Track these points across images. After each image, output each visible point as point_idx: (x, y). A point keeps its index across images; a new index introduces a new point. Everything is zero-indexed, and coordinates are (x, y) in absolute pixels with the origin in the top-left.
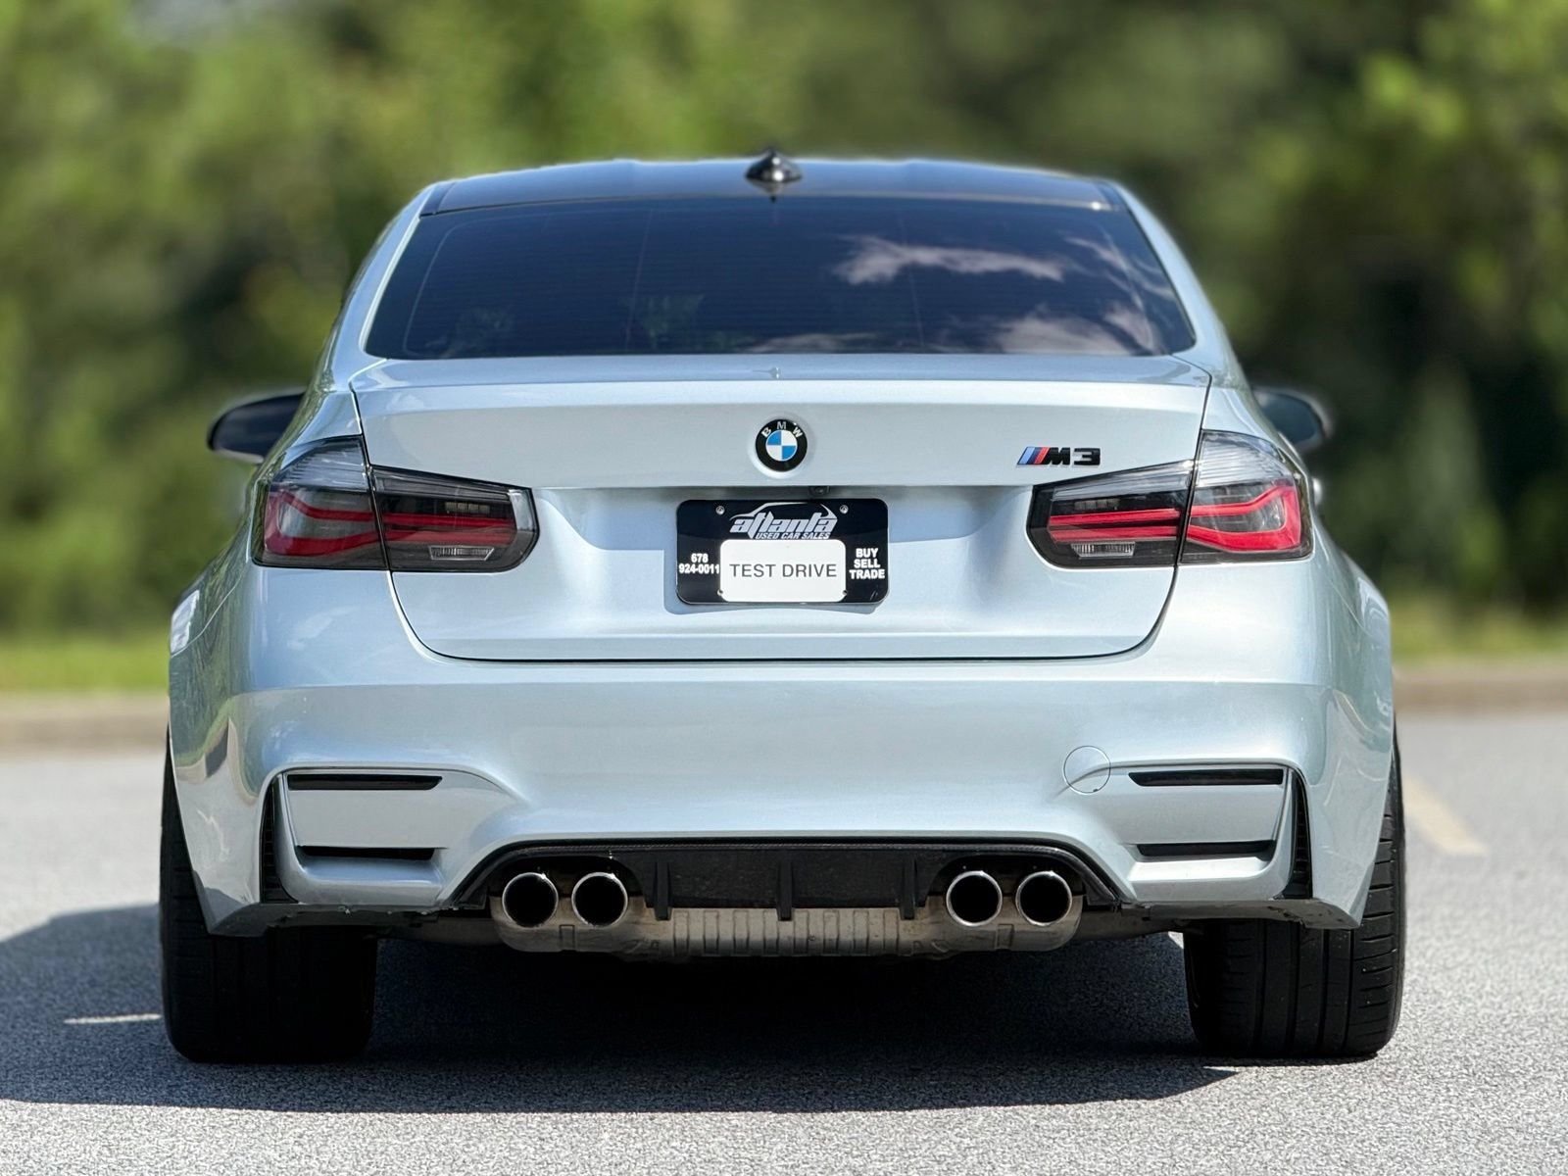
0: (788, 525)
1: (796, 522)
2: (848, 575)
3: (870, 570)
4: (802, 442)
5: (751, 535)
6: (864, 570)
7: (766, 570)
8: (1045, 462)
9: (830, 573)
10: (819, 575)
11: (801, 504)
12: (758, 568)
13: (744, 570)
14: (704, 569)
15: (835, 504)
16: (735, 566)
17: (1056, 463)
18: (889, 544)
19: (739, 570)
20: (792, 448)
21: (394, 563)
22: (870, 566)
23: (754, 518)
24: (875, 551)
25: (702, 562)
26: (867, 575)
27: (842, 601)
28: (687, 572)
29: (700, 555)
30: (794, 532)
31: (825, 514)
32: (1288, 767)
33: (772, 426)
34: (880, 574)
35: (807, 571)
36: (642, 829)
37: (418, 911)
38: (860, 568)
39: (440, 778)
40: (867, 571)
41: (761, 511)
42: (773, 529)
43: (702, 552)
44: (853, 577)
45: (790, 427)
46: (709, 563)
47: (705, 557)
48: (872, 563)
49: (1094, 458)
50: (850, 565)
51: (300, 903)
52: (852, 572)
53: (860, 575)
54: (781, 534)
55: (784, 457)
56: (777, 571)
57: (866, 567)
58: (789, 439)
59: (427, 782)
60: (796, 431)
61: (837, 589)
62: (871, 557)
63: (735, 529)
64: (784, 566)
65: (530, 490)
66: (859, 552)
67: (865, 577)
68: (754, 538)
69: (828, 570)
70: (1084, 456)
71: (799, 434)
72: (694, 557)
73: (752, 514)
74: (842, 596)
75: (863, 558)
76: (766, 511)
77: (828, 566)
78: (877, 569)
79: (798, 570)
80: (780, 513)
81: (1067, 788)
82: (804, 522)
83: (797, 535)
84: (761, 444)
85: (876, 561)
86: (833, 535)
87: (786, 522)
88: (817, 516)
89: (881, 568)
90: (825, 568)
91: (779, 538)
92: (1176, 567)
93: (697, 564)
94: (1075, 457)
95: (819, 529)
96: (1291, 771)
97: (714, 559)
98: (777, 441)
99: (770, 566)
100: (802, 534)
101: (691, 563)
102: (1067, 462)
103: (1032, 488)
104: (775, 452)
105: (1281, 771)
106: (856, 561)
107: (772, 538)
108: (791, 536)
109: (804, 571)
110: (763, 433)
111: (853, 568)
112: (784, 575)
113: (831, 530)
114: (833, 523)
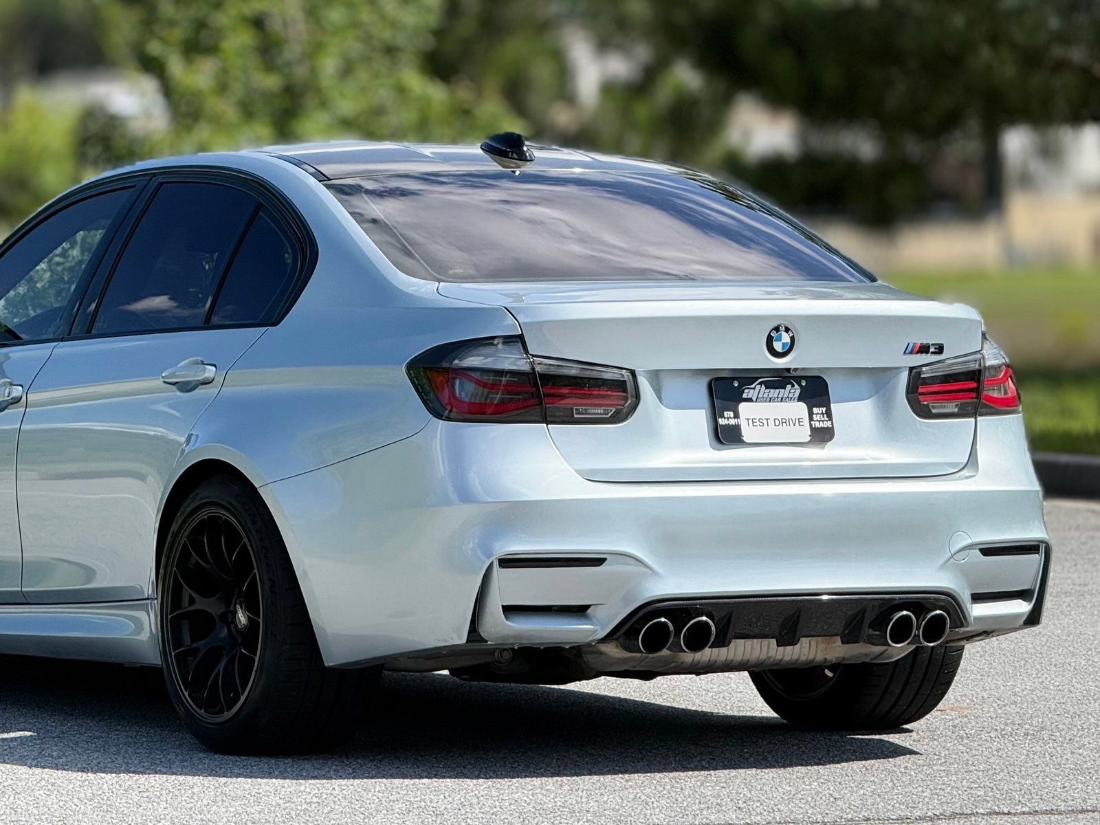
0: (774, 393)
1: (777, 391)
2: (811, 425)
3: (823, 421)
4: (792, 339)
5: (754, 399)
6: (819, 421)
7: (765, 422)
8: (917, 353)
9: (801, 424)
10: (794, 425)
11: (779, 380)
12: (761, 420)
13: (753, 422)
14: (732, 422)
15: (798, 379)
16: (748, 419)
17: (922, 352)
18: (832, 405)
19: (750, 421)
20: (787, 343)
21: (548, 419)
22: (823, 419)
23: (754, 389)
24: (824, 409)
25: (730, 418)
26: (822, 425)
27: (809, 442)
28: (724, 423)
29: (728, 412)
30: (778, 397)
31: (793, 386)
32: (1042, 542)
33: (777, 329)
34: (829, 424)
35: (788, 422)
36: (727, 590)
37: (562, 646)
38: (817, 421)
39: (606, 559)
40: (821, 422)
41: (758, 384)
42: (766, 395)
43: (730, 411)
44: (813, 426)
45: (787, 330)
46: (734, 418)
47: (732, 414)
48: (824, 417)
49: (940, 349)
50: (811, 419)
51: (489, 643)
52: (813, 423)
53: (817, 424)
54: (771, 399)
55: (783, 349)
56: (771, 422)
57: (820, 421)
58: (786, 338)
59: (598, 562)
60: (790, 332)
61: (805, 434)
62: (822, 413)
63: (745, 396)
64: (775, 419)
65: (634, 371)
66: (815, 410)
67: (820, 426)
68: (756, 401)
69: (799, 422)
70: (935, 349)
71: (791, 335)
72: (726, 414)
73: (753, 386)
74: (809, 438)
75: (818, 414)
76: (760, 384)
77: (799, 419)
78: (827, 421)
79: (783, 422)
80: (769, 386)
81: (951, 558)
82: (782, 391)
83: (780, 399)
84: (770, 341)
85: (825, 415)
86: (799, 399)
87: (772, 391)
88: (789, 387)
89: (829, 420)
90: (797, 420)
91: (770, 401)
92: (976, 418)
93: (728, 418)
94: (932, 349)
95: (791, 395)
96: (1044, 545)
97: (737, 416)
98: (779, 339)
99: (767, 419)
100: (782, 398)
101: (725, 418)
102: (927, 352)
103: (908, 369)
104: (778, 346)
105: (1039, 546)
106: (814, 416)
107: (765, 401)
108: (776, 400)
109: (785, 422)
110: (771, 334)
111: (813, 420)
112: (775, 425)
113: (798, 396)
114: (798, 391)
